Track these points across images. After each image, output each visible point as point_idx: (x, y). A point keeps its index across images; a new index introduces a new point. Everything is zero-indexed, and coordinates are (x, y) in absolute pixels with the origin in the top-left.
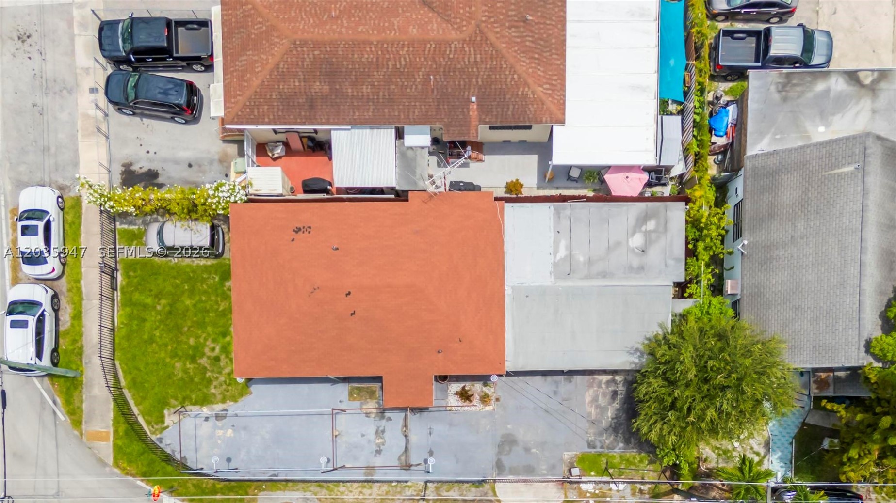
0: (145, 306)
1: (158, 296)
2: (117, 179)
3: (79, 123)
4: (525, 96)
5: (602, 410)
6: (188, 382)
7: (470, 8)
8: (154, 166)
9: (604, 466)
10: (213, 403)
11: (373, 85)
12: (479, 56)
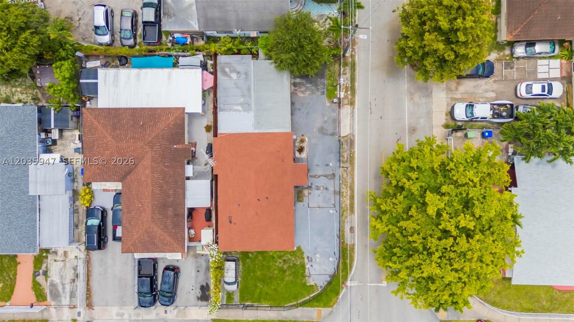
0: (260, 293)
1: (256, 287)
2: (204, 303)
3: (180, 319)
4: (174, 125)
5: (307, 89)
6: (295, 274)
7: (138, 148)
8: (199, 287)
9: (333, 88)
10: (304, 263)
11: (169, 189)
12: (158, 144)
